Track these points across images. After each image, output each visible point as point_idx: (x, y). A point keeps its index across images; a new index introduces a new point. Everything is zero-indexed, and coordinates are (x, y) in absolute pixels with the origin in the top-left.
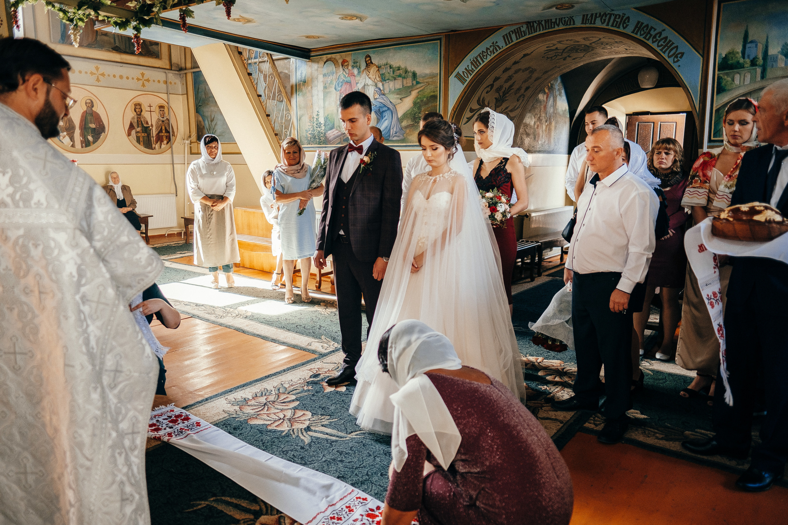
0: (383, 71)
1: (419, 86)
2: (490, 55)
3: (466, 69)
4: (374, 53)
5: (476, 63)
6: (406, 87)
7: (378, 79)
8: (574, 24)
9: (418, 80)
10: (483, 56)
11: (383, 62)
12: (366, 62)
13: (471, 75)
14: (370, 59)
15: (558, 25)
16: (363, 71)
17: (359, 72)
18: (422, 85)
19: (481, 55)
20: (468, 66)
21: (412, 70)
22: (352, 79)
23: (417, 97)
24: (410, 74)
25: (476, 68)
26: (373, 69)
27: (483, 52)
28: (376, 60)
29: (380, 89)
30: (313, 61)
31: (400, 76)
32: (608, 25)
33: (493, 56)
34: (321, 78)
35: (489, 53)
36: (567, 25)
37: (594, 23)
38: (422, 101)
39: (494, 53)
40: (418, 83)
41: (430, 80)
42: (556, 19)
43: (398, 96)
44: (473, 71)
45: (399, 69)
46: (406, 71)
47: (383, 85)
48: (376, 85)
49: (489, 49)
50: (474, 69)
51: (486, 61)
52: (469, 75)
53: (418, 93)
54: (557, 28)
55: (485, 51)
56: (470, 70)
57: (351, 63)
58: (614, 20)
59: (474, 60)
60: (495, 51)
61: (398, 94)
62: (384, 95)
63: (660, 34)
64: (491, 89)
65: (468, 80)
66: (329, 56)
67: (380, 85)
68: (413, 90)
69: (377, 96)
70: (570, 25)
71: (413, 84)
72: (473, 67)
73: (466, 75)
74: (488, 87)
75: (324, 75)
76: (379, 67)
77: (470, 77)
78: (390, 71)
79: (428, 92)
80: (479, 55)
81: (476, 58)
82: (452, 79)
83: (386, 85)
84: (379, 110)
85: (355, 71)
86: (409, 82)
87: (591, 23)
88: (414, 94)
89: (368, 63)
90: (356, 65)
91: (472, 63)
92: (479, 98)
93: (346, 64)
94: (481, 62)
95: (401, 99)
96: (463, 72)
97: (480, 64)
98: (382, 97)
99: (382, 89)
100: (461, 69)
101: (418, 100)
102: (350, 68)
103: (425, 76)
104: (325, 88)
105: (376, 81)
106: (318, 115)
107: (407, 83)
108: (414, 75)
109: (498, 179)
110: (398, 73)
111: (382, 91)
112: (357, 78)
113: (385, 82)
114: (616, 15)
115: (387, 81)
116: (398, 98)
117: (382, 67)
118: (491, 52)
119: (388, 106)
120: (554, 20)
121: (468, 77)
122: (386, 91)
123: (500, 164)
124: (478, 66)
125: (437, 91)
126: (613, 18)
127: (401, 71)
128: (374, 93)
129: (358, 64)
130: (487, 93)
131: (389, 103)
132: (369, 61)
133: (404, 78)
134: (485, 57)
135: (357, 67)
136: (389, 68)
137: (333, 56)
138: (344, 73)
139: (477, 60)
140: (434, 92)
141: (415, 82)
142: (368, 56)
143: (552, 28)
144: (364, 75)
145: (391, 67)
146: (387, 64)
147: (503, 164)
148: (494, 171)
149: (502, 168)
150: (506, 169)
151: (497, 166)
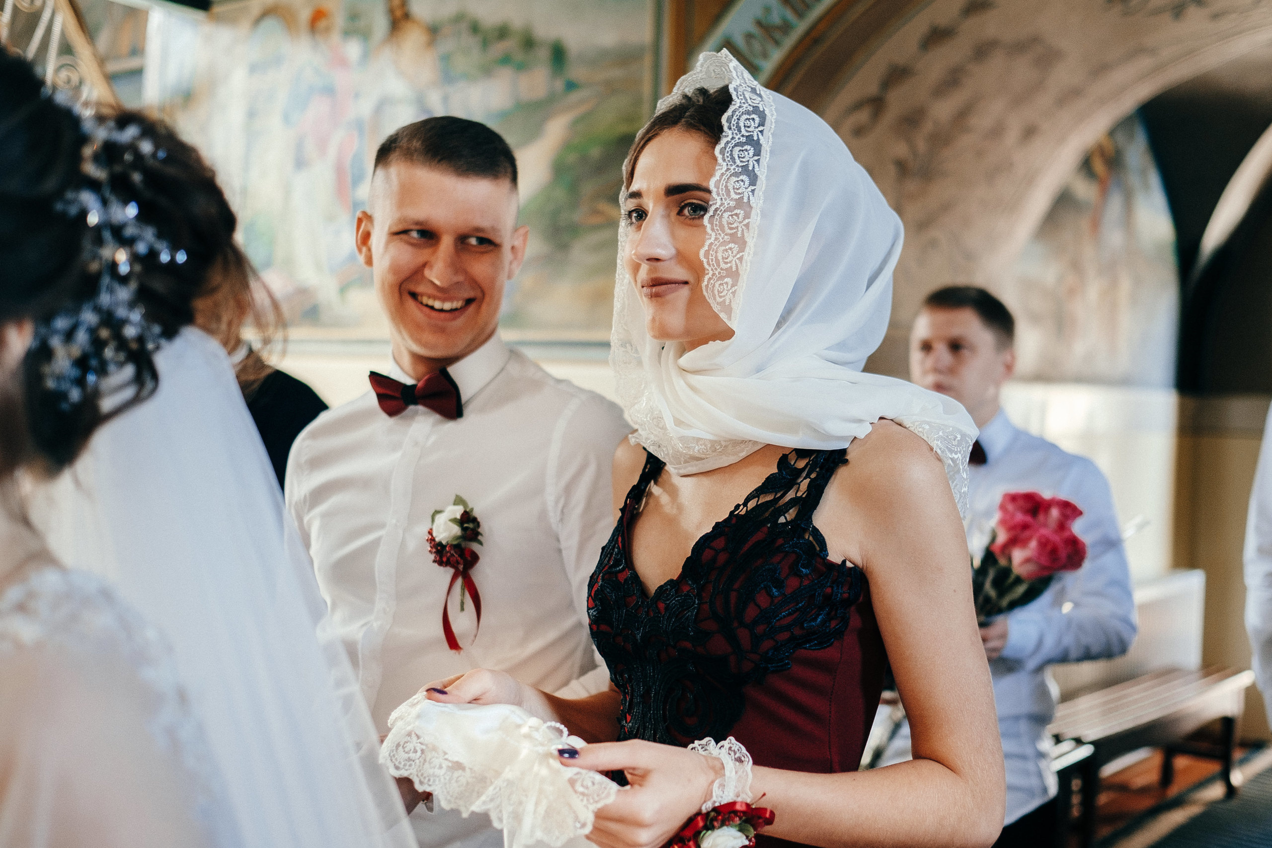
1: (573, 97)
3: (758, 23)
7: (429, 76)
9: (571, 75)
11: (448, 8)
12: (391, 13)
14: (405, 4)
16: (379, 47)
17: (366, 56)
18: (584, 93)
20: (768, 10)
21: (551, 36)
22: (340, 80)
23: (565, 145)
24: (543, 54)
25: (802, 17)
26: (413, 38)
28: (424, 5)
30: (219, 19)
31: (506, 60)
38: (585, 158)
40: (571, 86)
41: (618, 73)
45: (503, 32)
46: (529, 43)
47: (445, 98)
50: (794, 20)
53: (571, 126)
56: (780, 28)
57: (341, 22)
64: (875, 118)
67: (434, 99)
68: (549, 117)
71: (550, 92)
72: (787, 12)
74: (858, 106)
75: (253, 69)
78: (473, 46)
79: (608, 121)
85: (353, 49)
86: (537, 83)
88: (554, 130)
90: (356, 26)
93: (325, 23)
100: (737, 24)
101: (571, 156)
107: (530, 88)
108: (559, 54)
109: (751, 613)
110: (499, 49)
112: (358, 76)
113: (451, 87)
117: (446, 29)
124: (810, 8)
127: (508, 45)
129: (363, 23)
132: (402, 12)
133: (521, 67)
135: (358, 32)
136: (468, 31)
138: (317, 60)
140: (629, 120)
141: (559, 85)
144: (380, 63)
145: (475, 28)
146: (459, 18)
147: (791, 495)
148: (720, 543)
149: (782, 520)
150: (816, 533)
151: (752, 504)
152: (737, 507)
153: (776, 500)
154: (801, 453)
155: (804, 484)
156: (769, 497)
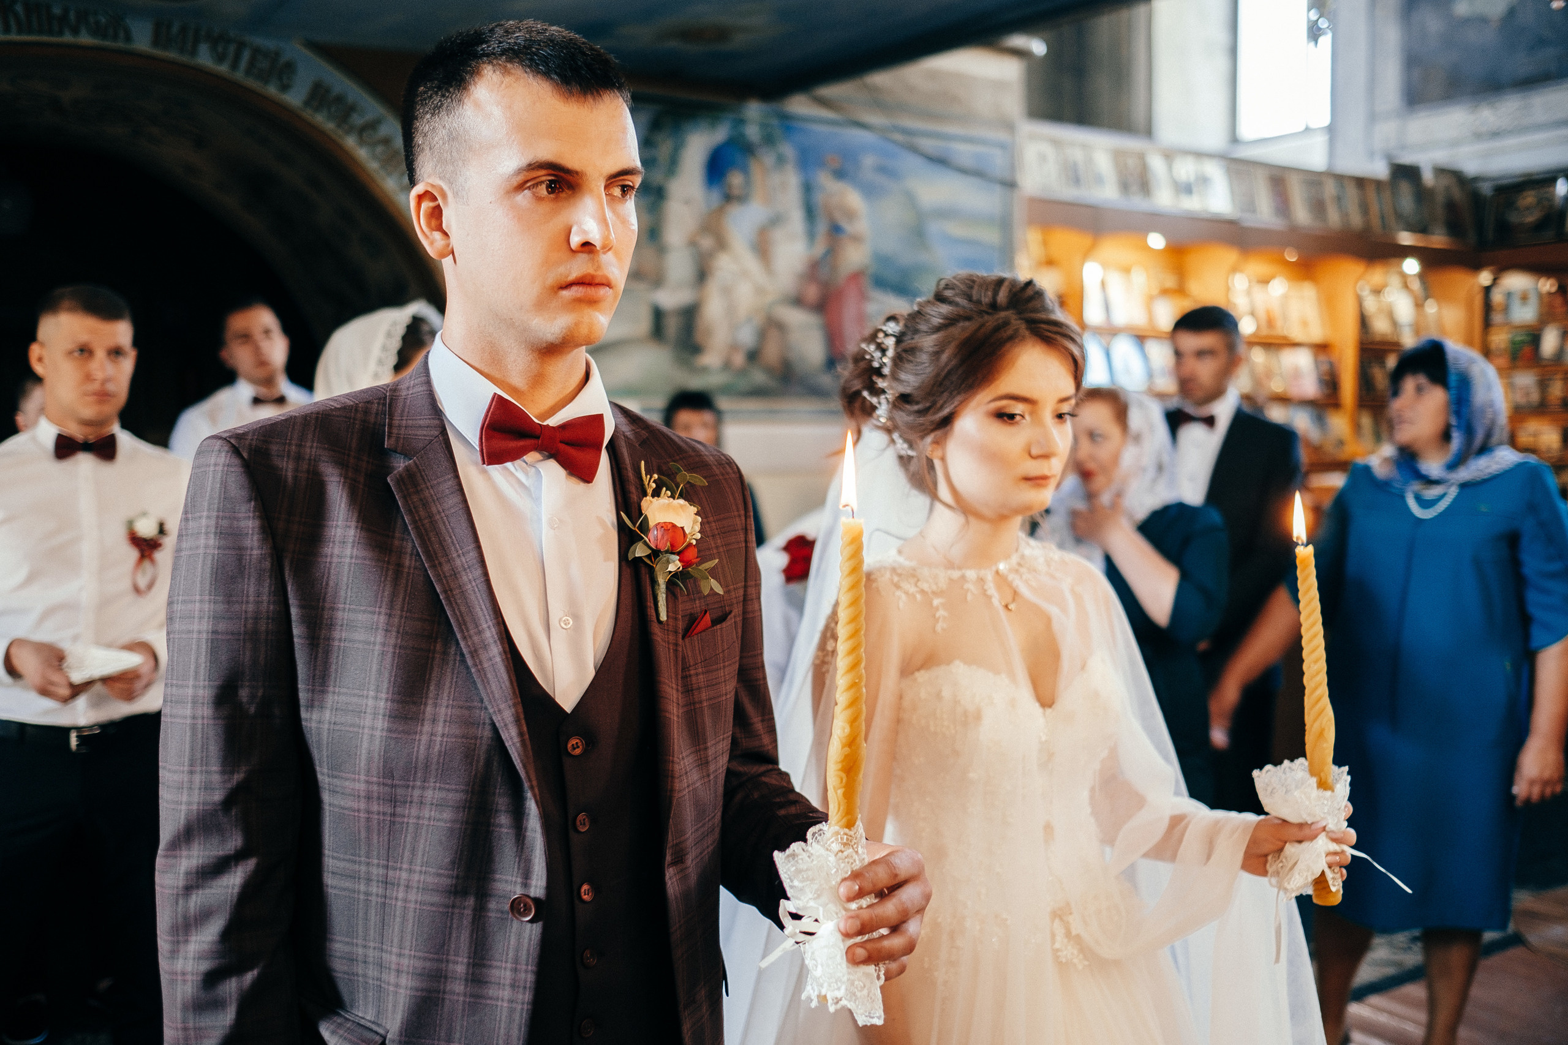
8: (128, 38)
15: (75, 31)
32: (234, 66)
36: (104, 37)
37: (194, 53)
42: (66, 11)
54: (68, 38)
58: (252, 64)
63: (373, 125)
70: (115, 38)
87: (182, 51)
114: (257, 51)
120: (57, 11)
126: (246, 55)
143: (51, 33)
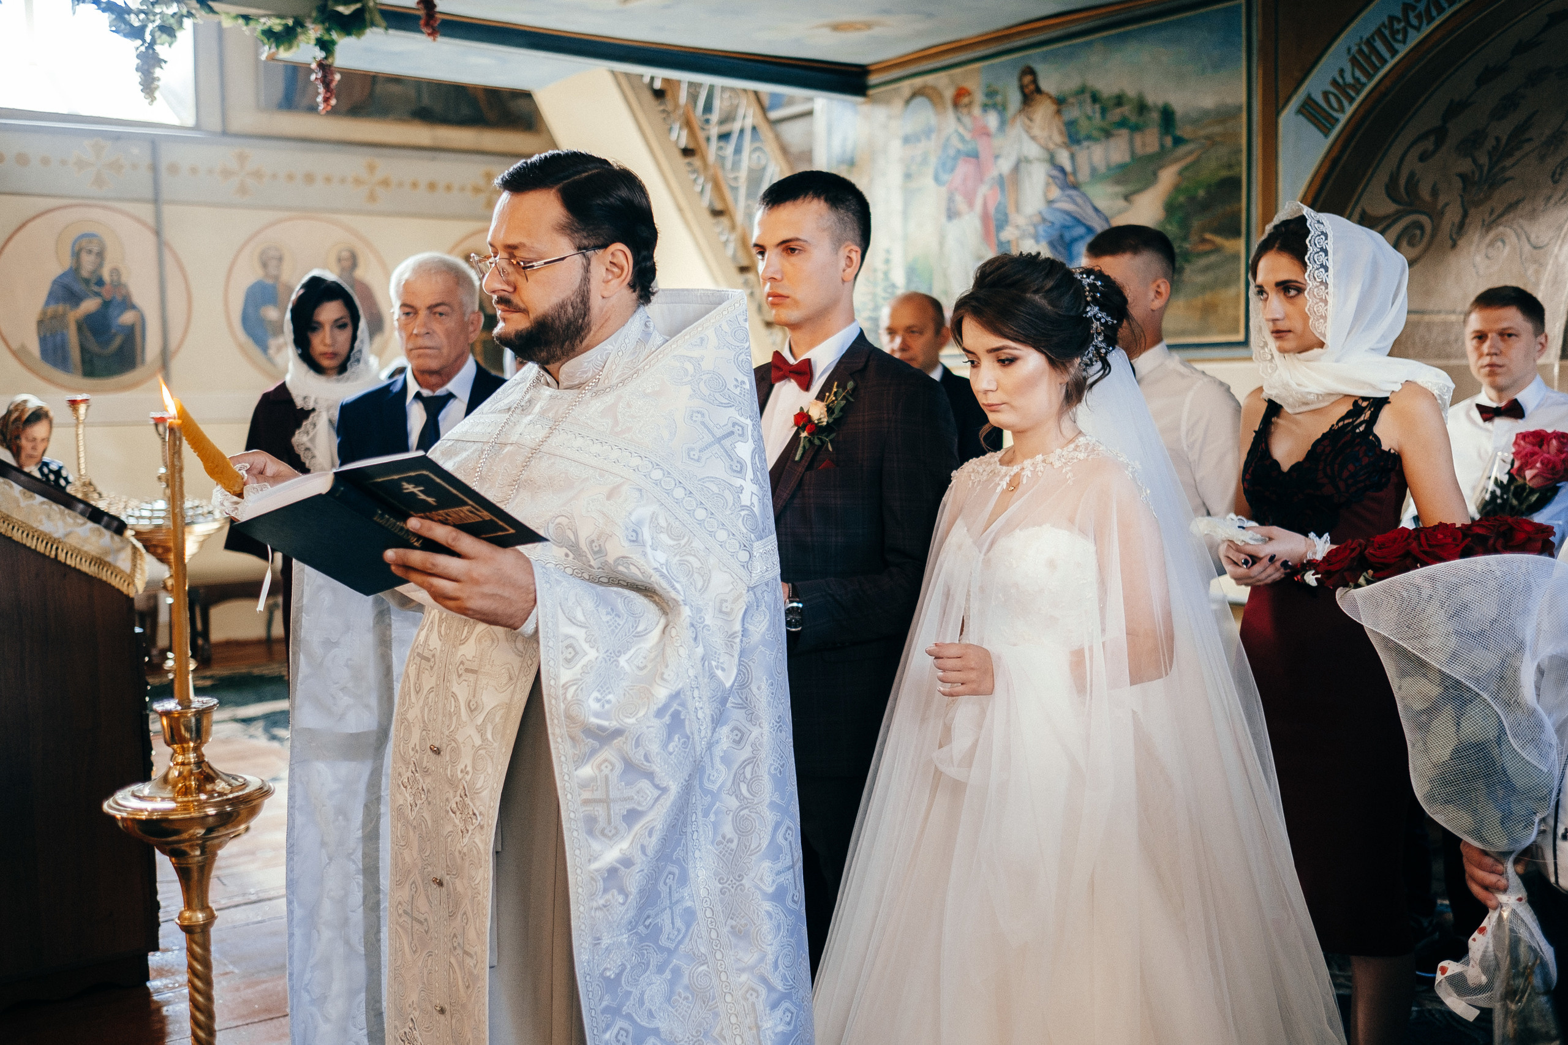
0: (1073, 113)
1: (1182, 150)
2: (1418, 29)
3: (1334, 83)
4: (1045, 58)
5: (1368, 58)
6: (1140, 158)
7: (1058, 138)
9: (1179, 133)
10: (1394, 33)
11: (1073, 83)
12: (1022, 88)
13: (1351, 100)
14: (1035, 81)
16: (1014, 117)
18: (1190, 147)
19: (1387, 32)
20: (1342, 72)
21: (1160, 102)
22: (982, 145)
23: (1177, 189)
24: (1155, 116)
25: (1370, 77)
26: (1043, 110)
27: (1392, 19)
28: (1050, 81)
29: (1062, 170)
31: (1123, 123)
33: (1427, 30)
34: (896, 148)
35: (1415, 22)
38: (1192, 199)
39: (1431, 20)
40: (1178, 141)
41: (1217, 129)
43: (1119, 189)
44: (1358, 86)
45: (1119, 100)
46: (1142, 107)
47: (1073, 157)
48: (1052, 160)
49: (1414, 8)
50: (1363, 79)
51: (1403, 50)
52: (1345, 103)
53: (1180, 173)
55: (1400, 15)
56: (1352, 86)
57: (979, 97)
59: (1360, 51)
60: (1434, 13)
61: (1118, 182)
62: (1075, 186)
64: (1439, 144)
65: (1343, 118)
66: (918, 82)
67: (1064, 158)
68: (1161, 167)
69: (1055, 193)
71: (1162, 146)
72: (1358, 73)
73: (1335, 105)
74: (1423, 137)
75: (906, 140)
76: (1060, 102)
77: (1350, 110)
78: (1094, 113)
79: (1212, 169)
80: (1379, 32)
81: (1369, 43)
82: (1289, 119)
83: (1082, 156)
84: (1061, 237)
86: (1150, 141)
88: (1168, 177)
89: (1027, 91)
90: (993, 101)
91: (1354, 62)
92: (1393, 179)
93: (966, 100)
94: (1386, 54)
95: (1127, 198)
96: (1326, 94)
97: (1384, 61)
98: (1069, 196)
99: (1068, 167)
100: (1316, 84)
101: (1182, 199)
102: (977, 111)
103: (1204, 117)
104: (908, 176)
105: (1051, 146)
106: (887, 261)
107: (1144, 145)
108: (1167, 116)
110: (1116, 114)
111: (1071, 178)
112: (997, 142)
113: (1075, 148)
115: (1085, 144)
116: (1117, 195)
117: (1071, 100)
118: (1419, 17)
119: (1089, 223)
121: (1342, 110)
122: (1084, 175)
123: (1349, 415)
124: (1377, 70)
125: (1239, 164)
127: (1126, 110)
128: (1048, 184)
129: (999, 98)
130: (1423, 158)
131: (1090, 211)
132: (1032, 87)
133: (1136, 128)
134: (1400, 37)
135: (994, 106)
136: (1089, 100)
137: (930, 79)
138: (961, 130)
139: (1374, 50)
140: (1230, 166)
141: (1169, 141)
142: (1030, 71)
144: (1016, 130)
145: (1095, 98)
146: (1082, 91)
147: (1362, 418)
148: (1326, 442)
149: (1358, 431)
150: (1375, 436)
151: (1341, 424)
152: (1333, 426)
153: (1353, 422)
154: (1364, 399)
155: (1368, 414)
156: (1351, 420)
